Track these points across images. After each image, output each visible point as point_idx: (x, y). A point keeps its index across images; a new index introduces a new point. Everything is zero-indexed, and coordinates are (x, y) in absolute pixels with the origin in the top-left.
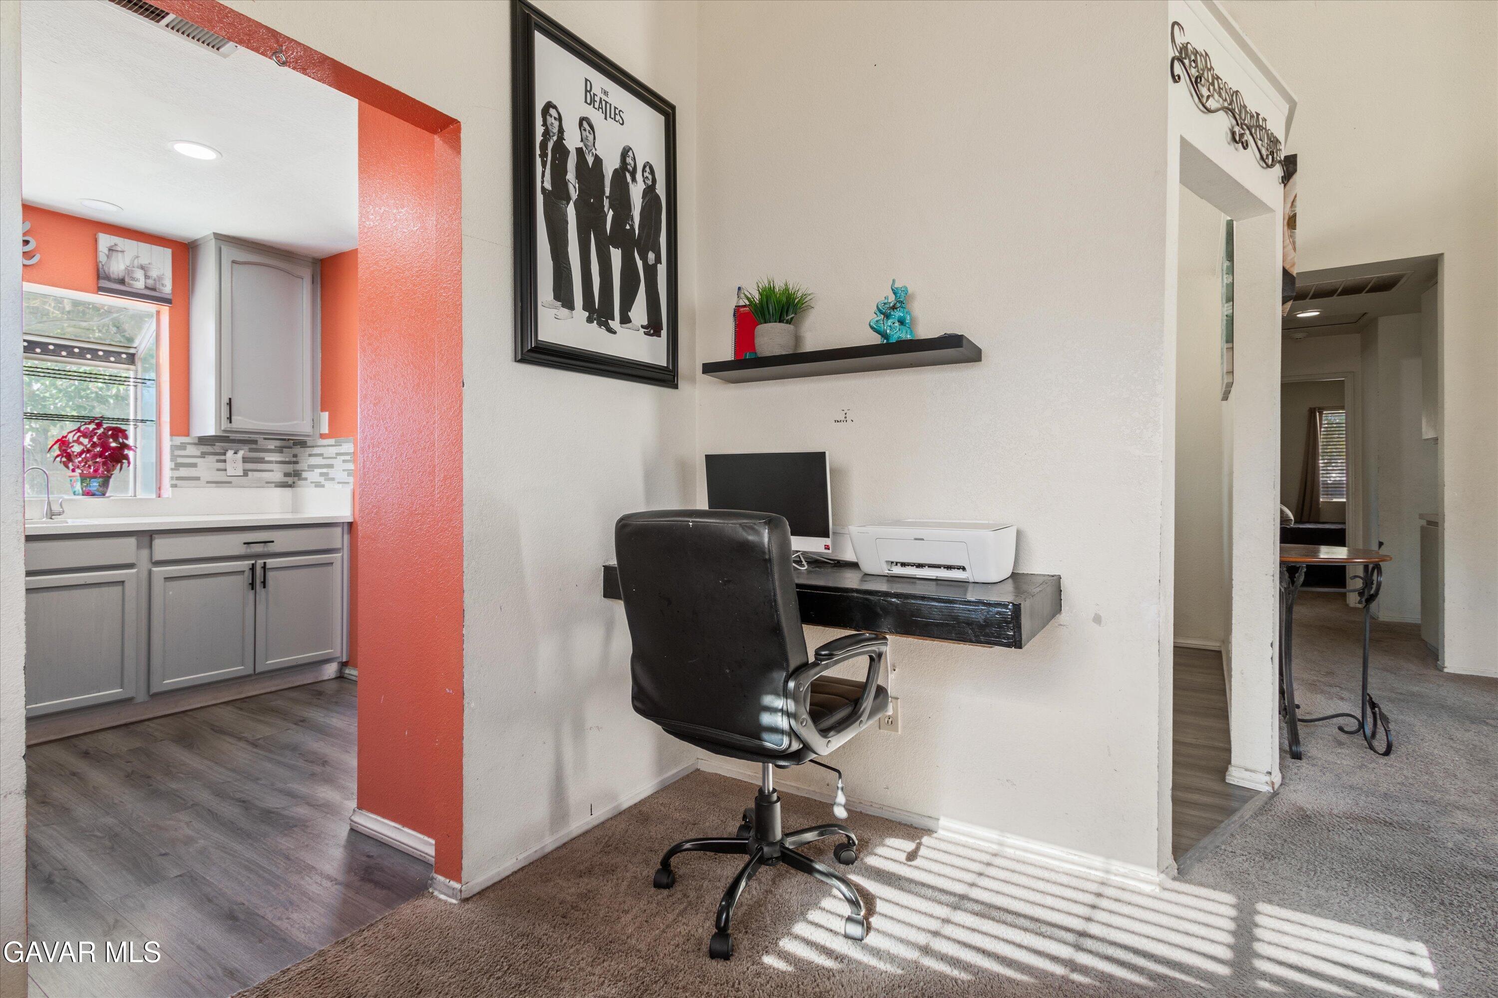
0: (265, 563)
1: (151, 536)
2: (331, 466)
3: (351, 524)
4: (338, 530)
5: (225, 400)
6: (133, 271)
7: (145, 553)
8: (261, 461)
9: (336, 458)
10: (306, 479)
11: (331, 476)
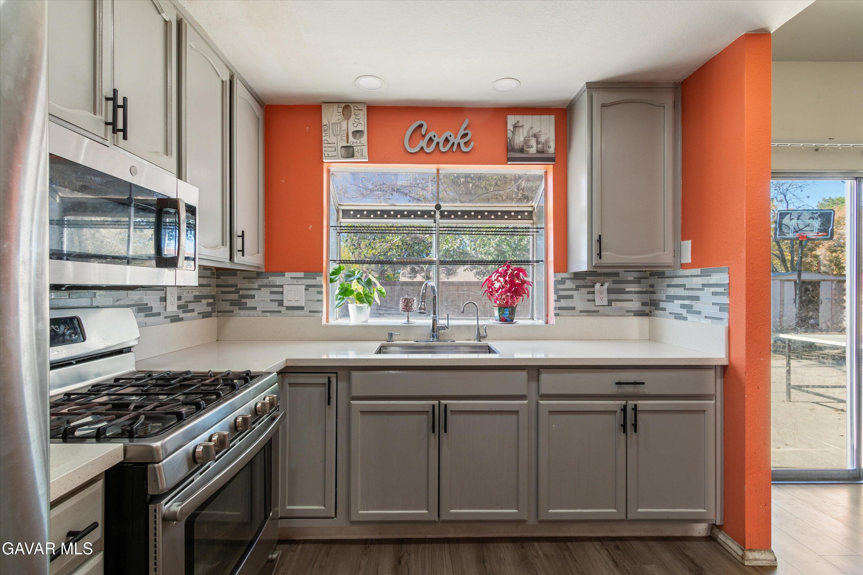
0: (636, 405)
1: (538, 370)
2: (697, 298)
3: (724, 368)
4: (712, 373)
5: (595, 238)
6: (529, 140)
7: (534, 385)
8: (622, 291)
9: (703, 290)
10: (664, 309)
11: (695, 309)
